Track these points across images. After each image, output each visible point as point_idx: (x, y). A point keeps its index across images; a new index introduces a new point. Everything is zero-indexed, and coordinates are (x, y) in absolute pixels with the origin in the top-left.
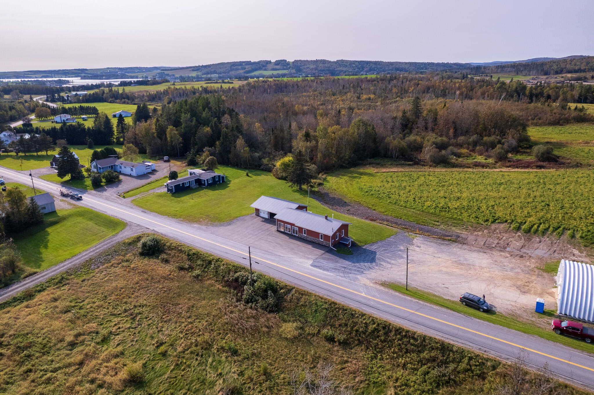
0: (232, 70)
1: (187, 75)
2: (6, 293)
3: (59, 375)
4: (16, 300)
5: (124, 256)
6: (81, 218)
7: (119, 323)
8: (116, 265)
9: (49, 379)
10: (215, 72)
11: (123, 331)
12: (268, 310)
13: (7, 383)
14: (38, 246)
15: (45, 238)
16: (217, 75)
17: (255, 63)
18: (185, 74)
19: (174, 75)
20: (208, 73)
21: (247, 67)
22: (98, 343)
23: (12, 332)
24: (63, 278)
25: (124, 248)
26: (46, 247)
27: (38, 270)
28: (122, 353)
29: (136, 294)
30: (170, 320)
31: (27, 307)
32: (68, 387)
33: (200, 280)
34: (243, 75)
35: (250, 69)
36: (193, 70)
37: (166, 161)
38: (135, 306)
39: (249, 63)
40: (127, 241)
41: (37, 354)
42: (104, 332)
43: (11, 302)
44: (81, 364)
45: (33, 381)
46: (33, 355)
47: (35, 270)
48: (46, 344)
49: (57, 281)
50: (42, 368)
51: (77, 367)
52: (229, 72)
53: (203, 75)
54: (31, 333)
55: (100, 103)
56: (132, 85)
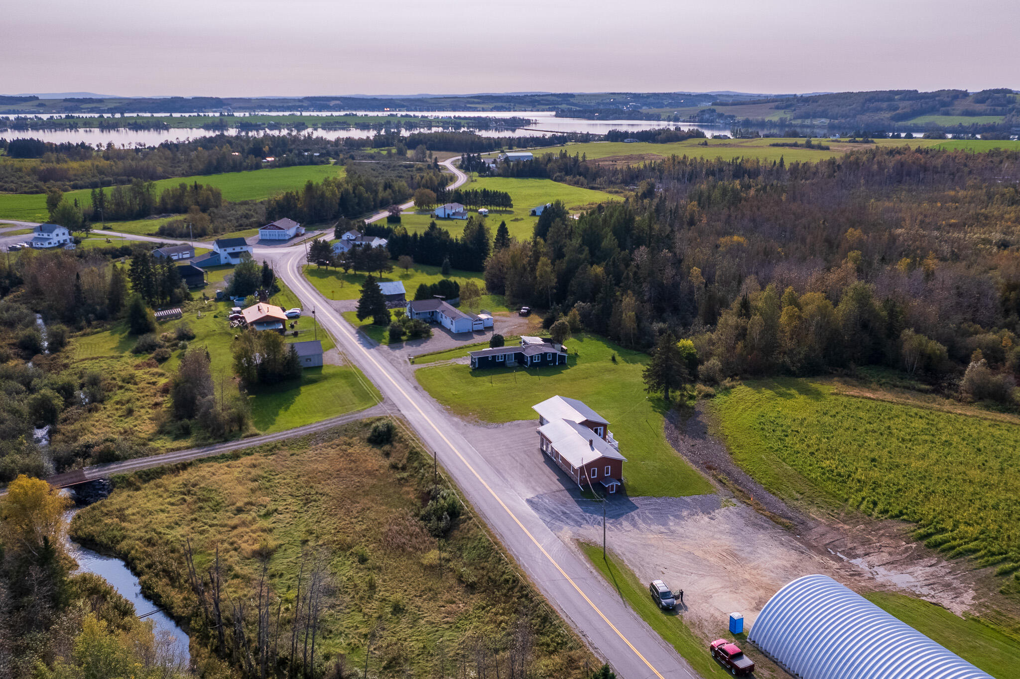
0: (863, 111)
1: (760, 118)
2: (220, 448)
3: (212, 530)
4: (224, 457)
5: (351, 438)
6: (343, 381)
7: (290, 504)
8: (334, 446)
9: (204, 531)
10: (824, 115)
11: (288, 512)
12: (434, 533)
13: (177, 524)
14: (279, 406)
15: (293, 399)
16: (826, 121)
17: (925, 96)
18: (755, 115)
19: (732, 117)
20: (807, 116)
21: (902, 104)
22: (260, 516)
23: (202, 485)
24: (276, 446)
25: (357, 429)
26: (286, 409)
27: (261, 433)
28: (271, 530)
29: (329, 481)
30: (336, 515)
31: (228, 466)
32: (212, 541)
33: (401, 484)
34: (886, 123)
35: (908, 110)
36: (777, 108)
37: (522, 315)
38: (317, 493)
39: (911, 95)
40: (364, 421)
41: (208, 509)
42: (271, 507)
43: (218, 458)
44: (234, 527)
45: (193, 528)
46: (204, 508)
47: (258, 432)
48: (220, 503)
49: (268, 448)
50: (205, 521)
51: (230, 529)
52: (854, 116)
53: (795, 119)
54: (216, 491)
55: (538, 180)
56: (626, 141)
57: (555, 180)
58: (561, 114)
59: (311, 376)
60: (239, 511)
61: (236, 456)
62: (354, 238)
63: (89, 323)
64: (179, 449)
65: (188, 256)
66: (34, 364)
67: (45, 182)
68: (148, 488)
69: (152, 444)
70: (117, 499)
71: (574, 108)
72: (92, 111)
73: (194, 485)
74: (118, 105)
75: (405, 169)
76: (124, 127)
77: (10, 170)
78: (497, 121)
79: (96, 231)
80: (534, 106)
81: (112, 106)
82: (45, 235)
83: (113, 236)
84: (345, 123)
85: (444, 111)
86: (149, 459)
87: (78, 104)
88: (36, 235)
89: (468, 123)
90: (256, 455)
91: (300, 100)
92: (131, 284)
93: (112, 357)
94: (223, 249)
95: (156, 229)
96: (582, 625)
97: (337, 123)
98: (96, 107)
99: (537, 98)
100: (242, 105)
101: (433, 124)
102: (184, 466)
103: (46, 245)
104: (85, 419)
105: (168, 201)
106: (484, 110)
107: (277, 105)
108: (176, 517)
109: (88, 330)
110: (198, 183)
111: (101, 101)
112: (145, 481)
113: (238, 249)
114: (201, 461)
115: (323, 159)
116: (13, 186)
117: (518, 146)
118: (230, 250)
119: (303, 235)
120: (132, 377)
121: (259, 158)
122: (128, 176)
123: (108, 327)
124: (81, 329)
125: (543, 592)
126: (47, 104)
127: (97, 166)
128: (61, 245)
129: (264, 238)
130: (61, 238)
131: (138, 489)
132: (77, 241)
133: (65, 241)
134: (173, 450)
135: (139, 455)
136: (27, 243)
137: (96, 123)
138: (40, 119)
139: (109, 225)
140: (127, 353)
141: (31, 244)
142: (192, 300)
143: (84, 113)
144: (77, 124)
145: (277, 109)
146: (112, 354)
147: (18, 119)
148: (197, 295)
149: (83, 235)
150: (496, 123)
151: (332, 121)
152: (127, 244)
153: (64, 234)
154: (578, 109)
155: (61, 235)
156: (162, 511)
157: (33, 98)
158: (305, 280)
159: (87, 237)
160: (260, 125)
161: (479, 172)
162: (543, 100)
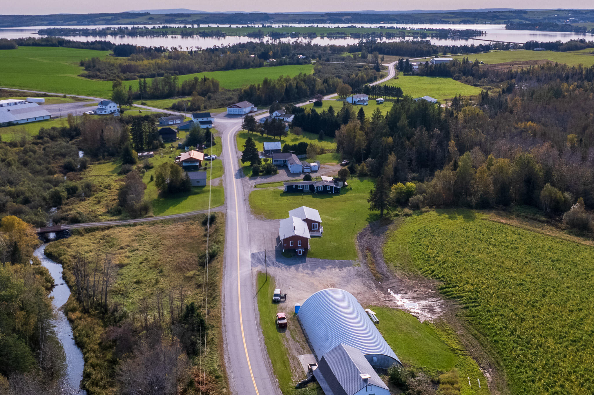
2: (130, 221)
3: (104, 255)
5: (195, 221)
7: (146, 248)
8: (184, 224)
9: (100, 255)
11: (142, 251)
12: (200, 264)
13: (90, 251)
22: (129, 251)
23: (111, 236)
24: (157, 222)
27: (154, 216)
28: (129, 257)
29: (170, 239)
30: (163, 253)
31: (128, 229)
32: (101, 259)
38: (161, 244)
41: (108, 246)
42: (137, 248)
43: (126, 225)
49: (153, 223)
54: (116, 239)
55: (442, 79)
56: (535, 49)
57: (455, 79)
58: (511, 27)
59: (196, 190)
60: (122, 248)
61: (135, 225)
62: (279, 115)
63: (104, 158)
64: (111, 220)
65: (179, 122)
66: (68, 177)
67: (124, 73)
68: (87, 236)
69: (100, 217)
70: (70, 239)
71: (524, 22)
72: (181, 22)
73: (108, 236)
74: (199, 18)
75: (357, 69)
76: (197, 34)
77: (107, 65)
78: (455, 32)
79: (135, 105)
80: (493, 20)
81: (195, 19)
82: (104, 107)
83: (144, 109)
84: (343, 33)
85: (423, 24)
86: (94, 223)
87: (173, 17)
88: (99, 107)
89: (432, 34)
90: (145, 226)
91: (322, 15)
92: (131, 137)
93: (107, 176)
94: (196, 119)
95: (171, 105)
96: (227, 302)
97: (338, 33)
98: (185, 20)
99: (498, 14)
100: (281, 19)
101: (406, 34)
102: (108, 228)
103: (103, 113)
104: (76, 204)
105: (187, 88)
106: (454, 23)
107: (306, 19)
108: (91, 248)
109: (103, 161)
110: (206, 77)
111: (188, 15)
112: (87, 233)
113: (205, 119)
114: (117, 226)
115: (307, 61)
116: (104, 75)
117: (452, 53)
118: (200, 120)
119: (255, 112)
120: (109, 185)
121: (262, 60)
122: (175, 71)
123: (113, 160)
124: (98, 160)
125: (222, 289)
126: (155, 18)
127: (158, 64)
128: (112, 113)
129: (230, 113)
130: (113, 109)
131: (83, 236)
132: (122, 112)
133: (115, 111)
134: (108, 220)
135: (90, 221)
136: (93, 111)
137: (179, 32)
138: (147, 28)
139: (144, 102)
140: (116, 174)
141: (95, 112)
142: (164, 147)
143: (177, 24)
144: (167, 32)
145: (305, 22)
146: (108, 174)
147: (133, 28)
148: (168, 145)
149: (128, 107)
150: (453, 34)
151: (334, 32)
152: (149, 114)
153: (114, 107)
154: (527, 22)
155: (112, 107)
156: (88, 245)
157: (147, 14)
158: (234, 140)
159: (130, 109)
160: (285, 34)
161: (404, 72)
162: (501, 15)
